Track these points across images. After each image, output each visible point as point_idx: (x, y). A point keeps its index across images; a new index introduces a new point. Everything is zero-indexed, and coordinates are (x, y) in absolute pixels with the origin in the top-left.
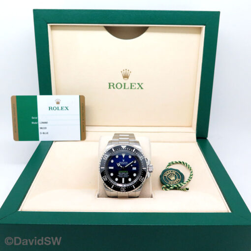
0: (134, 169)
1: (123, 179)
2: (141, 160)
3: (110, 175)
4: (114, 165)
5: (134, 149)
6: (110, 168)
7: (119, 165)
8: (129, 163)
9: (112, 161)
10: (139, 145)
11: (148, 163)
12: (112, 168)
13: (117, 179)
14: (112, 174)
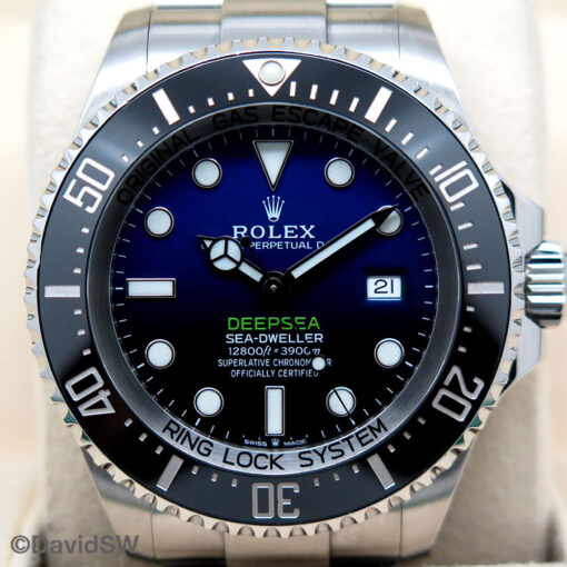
0: (385, 289)
1: (275, 399)
2: (454, 201)
3: (141, 357)
4: (179, 256)
5: (383, 96)
6: (141, 288)
7: (225, 254)
8: (327, 235)
9: (159, 222)
10: (432, 47)
11: (519, 235)
12: (162, 288)
13: (209, 402)
14: (160, 354)
